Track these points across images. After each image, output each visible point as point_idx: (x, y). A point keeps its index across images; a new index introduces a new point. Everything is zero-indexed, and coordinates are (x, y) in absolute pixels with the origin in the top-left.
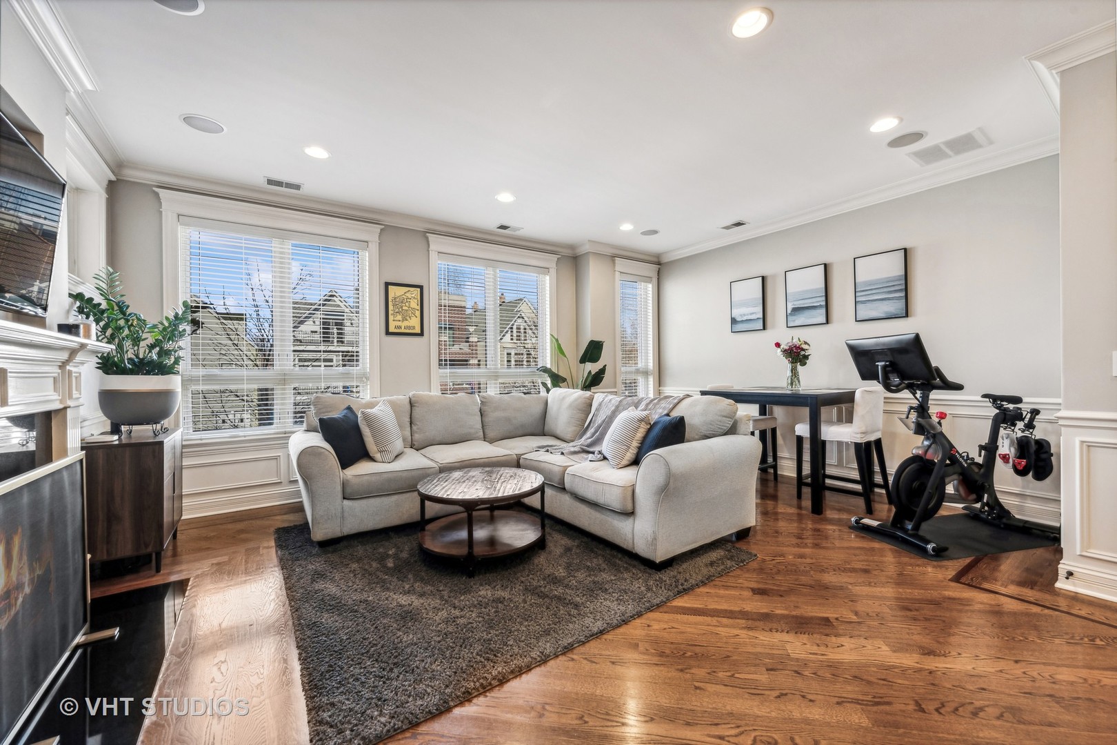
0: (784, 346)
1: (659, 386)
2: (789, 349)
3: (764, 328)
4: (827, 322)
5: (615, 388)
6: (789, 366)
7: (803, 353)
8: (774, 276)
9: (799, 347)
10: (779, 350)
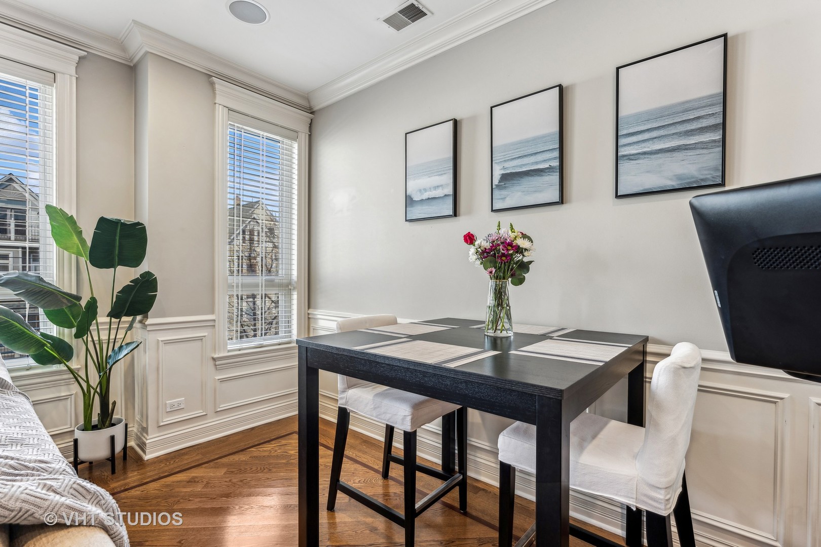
0: (482, 242)
1: (309, 308)
2: (491, 249)
3: (455, 214)
4: (562, 201)
5: (213, 312)
6: (491, 284)
7: (518, 257)
8: (474, 119)
9: (510, 244)
10: (472, 250)
